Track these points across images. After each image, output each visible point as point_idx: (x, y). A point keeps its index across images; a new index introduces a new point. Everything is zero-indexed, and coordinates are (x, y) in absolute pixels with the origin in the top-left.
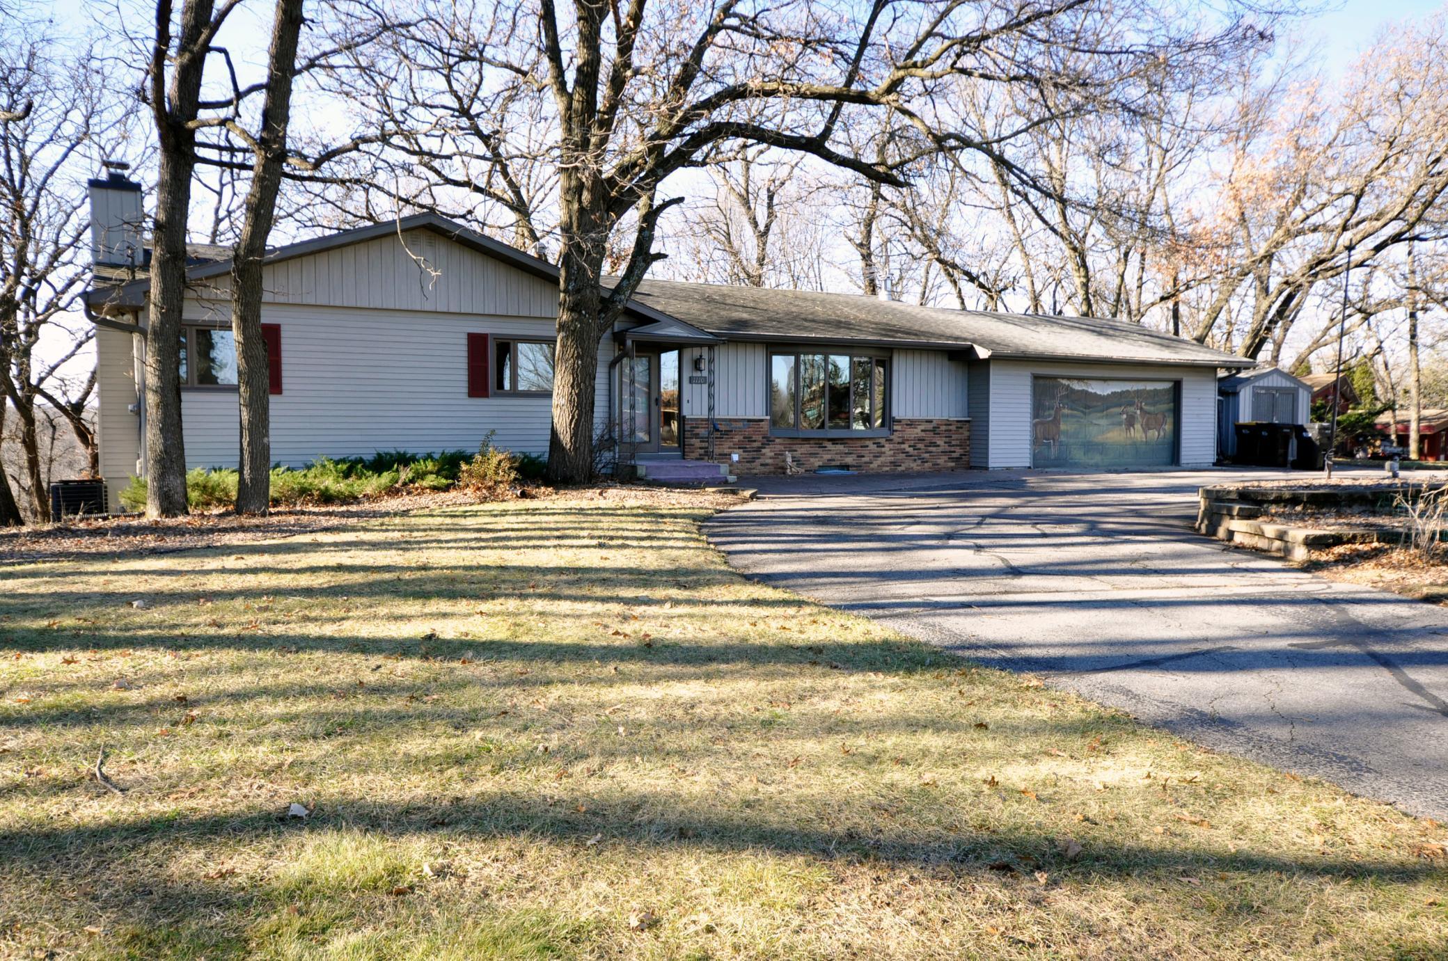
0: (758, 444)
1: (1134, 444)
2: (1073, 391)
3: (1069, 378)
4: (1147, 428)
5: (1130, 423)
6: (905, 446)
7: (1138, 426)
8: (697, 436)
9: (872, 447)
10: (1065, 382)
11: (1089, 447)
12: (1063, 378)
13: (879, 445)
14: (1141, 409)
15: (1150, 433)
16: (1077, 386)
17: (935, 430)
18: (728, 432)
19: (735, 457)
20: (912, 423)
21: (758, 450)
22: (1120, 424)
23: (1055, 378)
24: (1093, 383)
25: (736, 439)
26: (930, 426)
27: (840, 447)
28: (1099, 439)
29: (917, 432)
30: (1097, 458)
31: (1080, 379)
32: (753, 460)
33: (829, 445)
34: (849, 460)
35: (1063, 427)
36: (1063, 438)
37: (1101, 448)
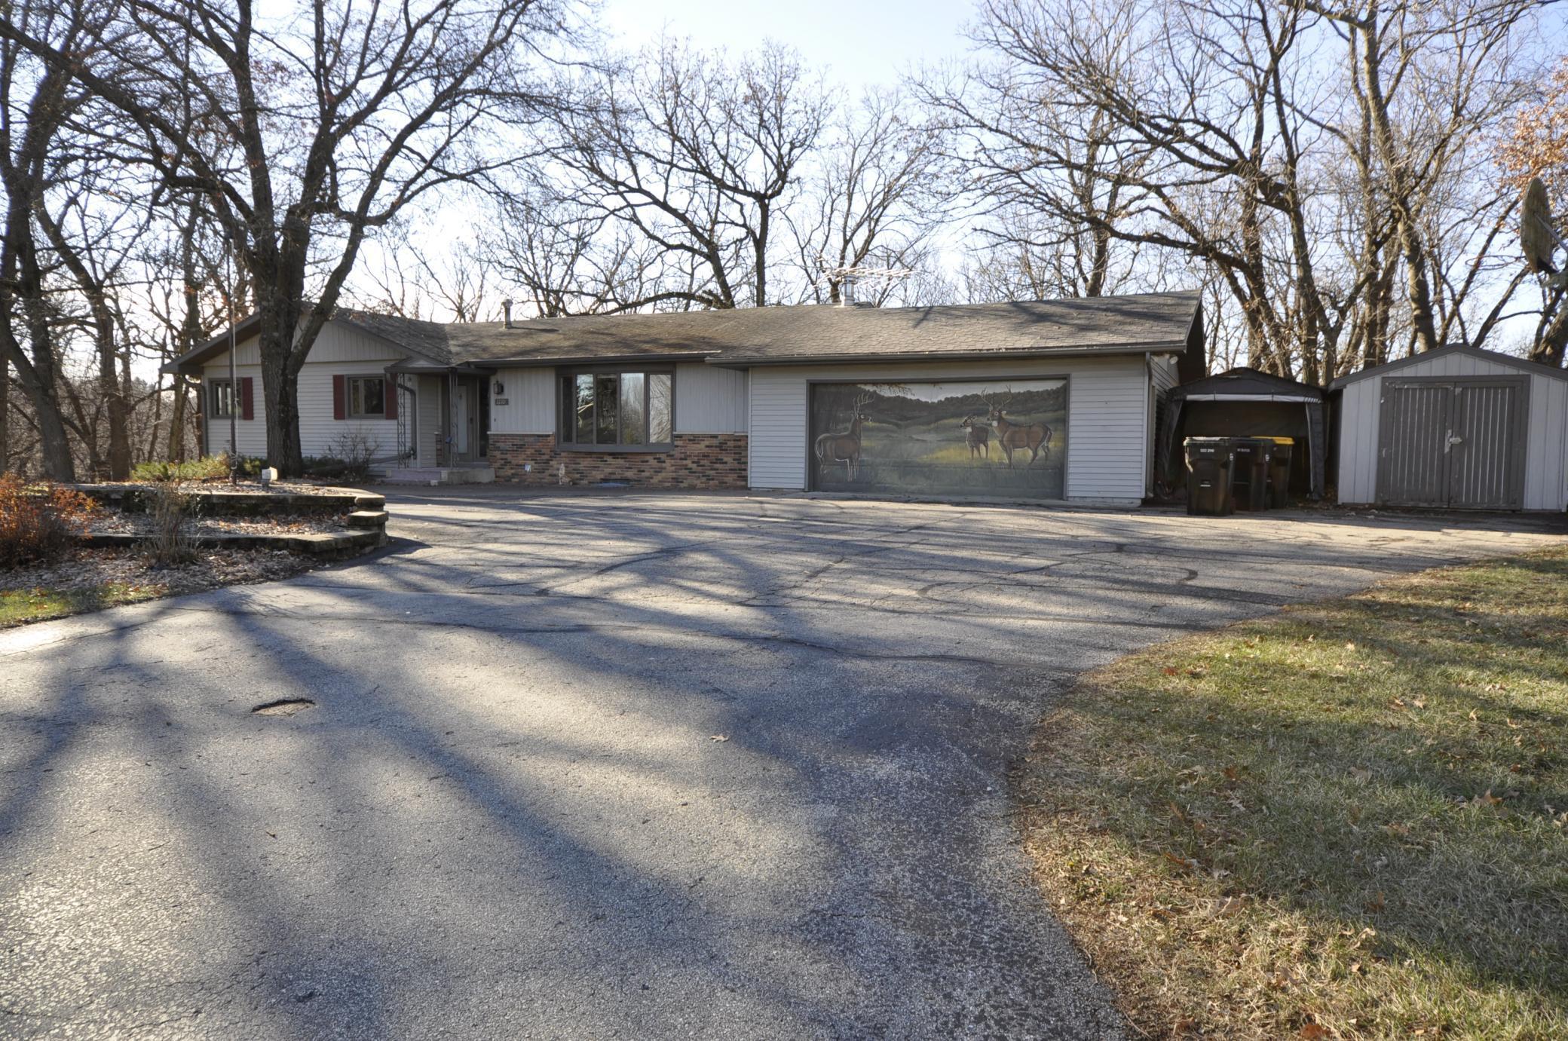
0: (546, 457)
1: (987, 467)
2: (881, 398)
3: (875, 383)
4: (1009, 445)
5: (980, 437)
6: (688, 462)
7: (994, 443)
8: (498, 449)
9: (653, 462)
10: (870, 388)
11: (906, 468)
12: (866, 383)
13: (660, 461)
14: (1000, 419)
15: (1018, 453)
16: (887, 392)
17: (722, 446)
18: (521, 446)
19: (528, 468)
20: (694, 439)
21: (547, 462)
22: (960, 439)
23: (854, 383)
24: (915, 388)
25: (529, 452)
26: (715, 442)
27: (621, 462)
28: (925, 458)
29: (701, 447)
30: (922, 484)
31: (891, 383)
32: (542, 471)
33: (610, 460)
34: (629, 474)
35: (864, 443)
36: (864, 457)
37: (929, 471)
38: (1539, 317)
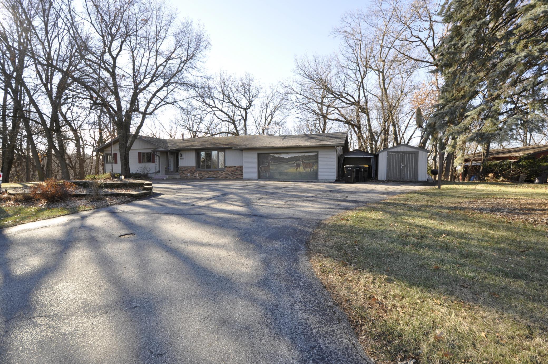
0: (193, 172)
1: (300, 173)
2: (275, 157)
3: (273, 153)
5: (298, 166)
6: (229, 173)
7: (301, 167)
8: (181, 170)
9: (220, 173)
10: (272, 155)
11: (281, 173)
12: (271, 153)
13: (222, 173)
14: (303, 162)
15: (307, 170)
16: (276, 155)
17: (237, 169)
18: (187, 169)
19: (189, 175)
20: (230, 167)
22: (294, 167)
23: (268, 153)
24: (283, 154)
25: (189, 171)
26: (235, 168)
27: (212, 173)
28: (285, 171)
29: (232, 169)
30: (285, 177)
31: (277, 153)
32: (192, 175)
33: (209, 172)
34: (214, 176)
35: (271, 168)
36: (271, 171)
37: (286, 174)
38: (420, 138)
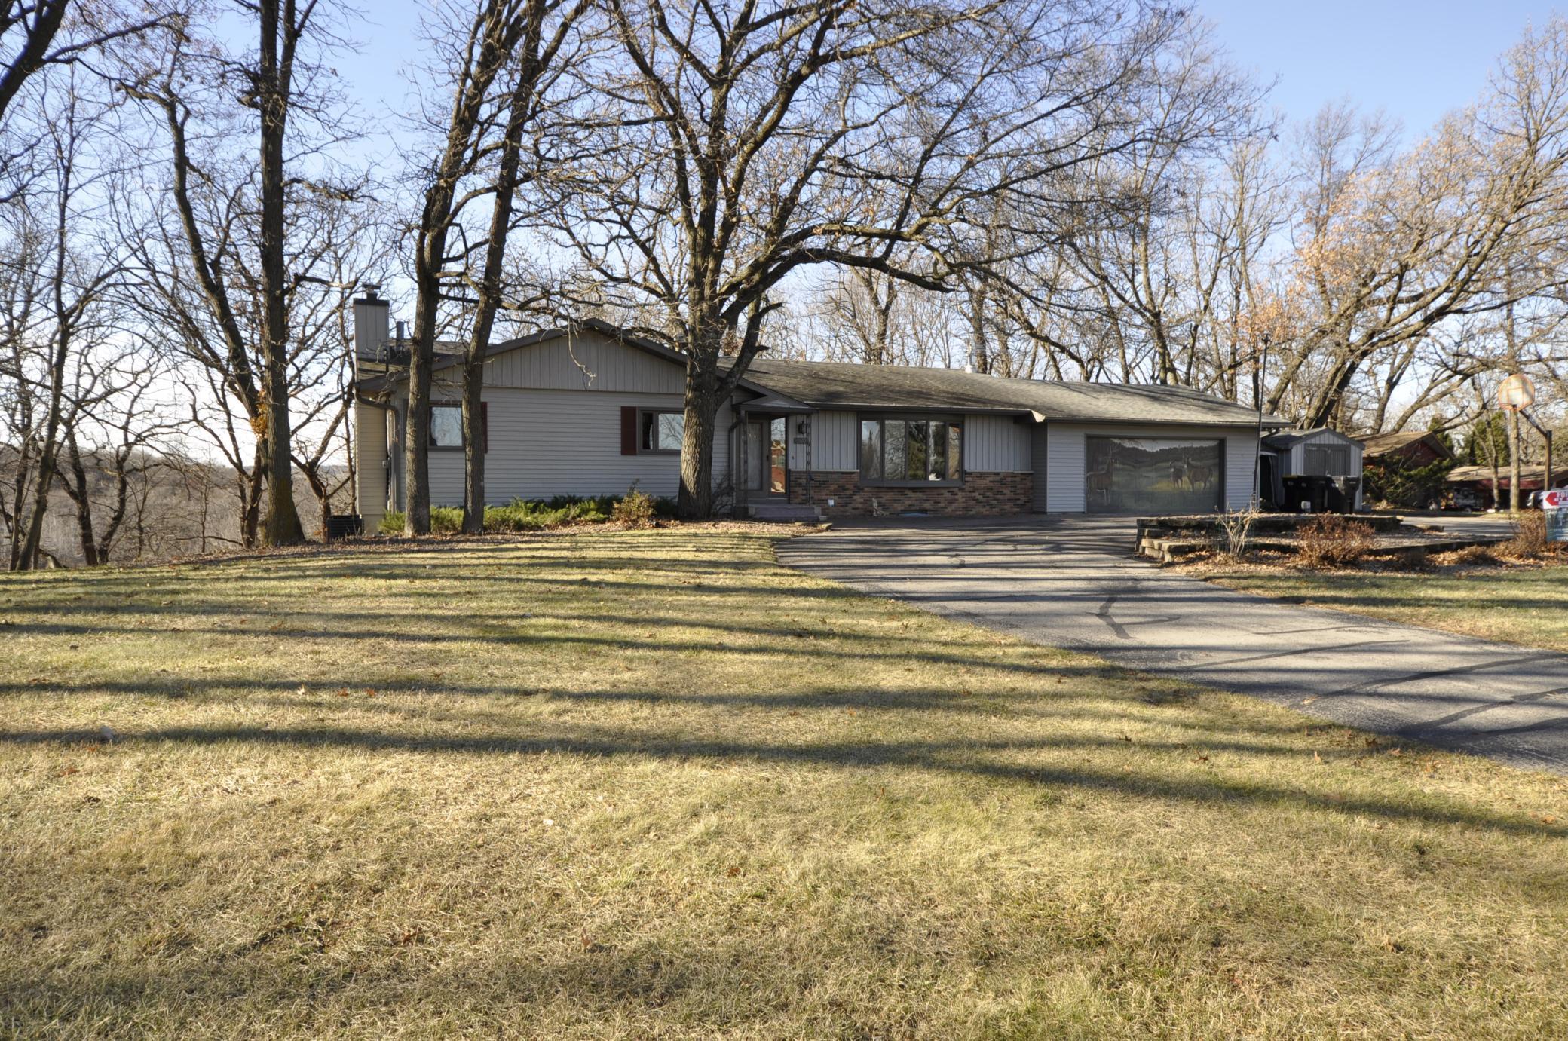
0: (851, 492)
1: (1182, 493)
2: (1124, 449)
3: (1120, 438)
4: (1192, 481)
5: (1178, 475)
6: (976, 494)
7: (1185, 479)
8: (800, 485)
9: (947, 495)
10: (1117, 441)
11: (1139, 495)
12: (1115, 438)
13: (953, 493)
14: (1188, 464)
15: (1197, 484)
16: (1128, 444)
17: (1002, 481)
18: (824, 482)
19: (831, 502)
20: (981, 476)
21: (851, 496)
22: (1168, 476)
23: (1108, 437)
24: (1143, 442)
25: (832, 488)
26: (997, 478)
27: (920, 495)
28: (1149, 489)
29: (986, 482)
30: (1147, 506)
31: (1131, 438)
32: (846, 505)
33: (910, 494)
34: (927, 505)
35: (1115, 479)
36: (1115, 489)
37: (1151, 497)
